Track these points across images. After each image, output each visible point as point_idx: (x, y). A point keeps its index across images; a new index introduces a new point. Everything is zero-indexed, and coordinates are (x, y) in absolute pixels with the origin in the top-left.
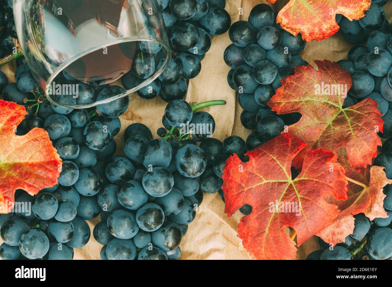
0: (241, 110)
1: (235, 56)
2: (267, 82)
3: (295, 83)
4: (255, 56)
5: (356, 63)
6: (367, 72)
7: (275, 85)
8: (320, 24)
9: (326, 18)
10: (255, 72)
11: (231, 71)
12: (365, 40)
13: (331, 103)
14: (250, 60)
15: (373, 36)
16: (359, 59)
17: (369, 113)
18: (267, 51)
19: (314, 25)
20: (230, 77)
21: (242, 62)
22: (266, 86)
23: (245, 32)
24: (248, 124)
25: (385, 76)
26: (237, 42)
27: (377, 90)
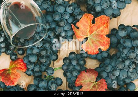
0: (68, 83)
1: (65, 68)
2: (75, 75)
3: (81, 77)
4: (71, 67)
5: (101, 68)
6: (104, 71)
7: (77, 76)
8: (93, 50)
9: (96, 49)
10: (71, 72)
11: (64, 72)
12: (104, 61)
13: (91, 81)
14: (69, 69)
15: (106, 60)
16: (102, 67)
17: (102, 83)
18: (74, 66)
19: (92, 50)
20: (64, 74)
21: (67, 69)
22: (75, 76)
23: (68, 60)
24: (70, 87)
25: (110, 72)
26: (65, 63)
27: (108, 76)
